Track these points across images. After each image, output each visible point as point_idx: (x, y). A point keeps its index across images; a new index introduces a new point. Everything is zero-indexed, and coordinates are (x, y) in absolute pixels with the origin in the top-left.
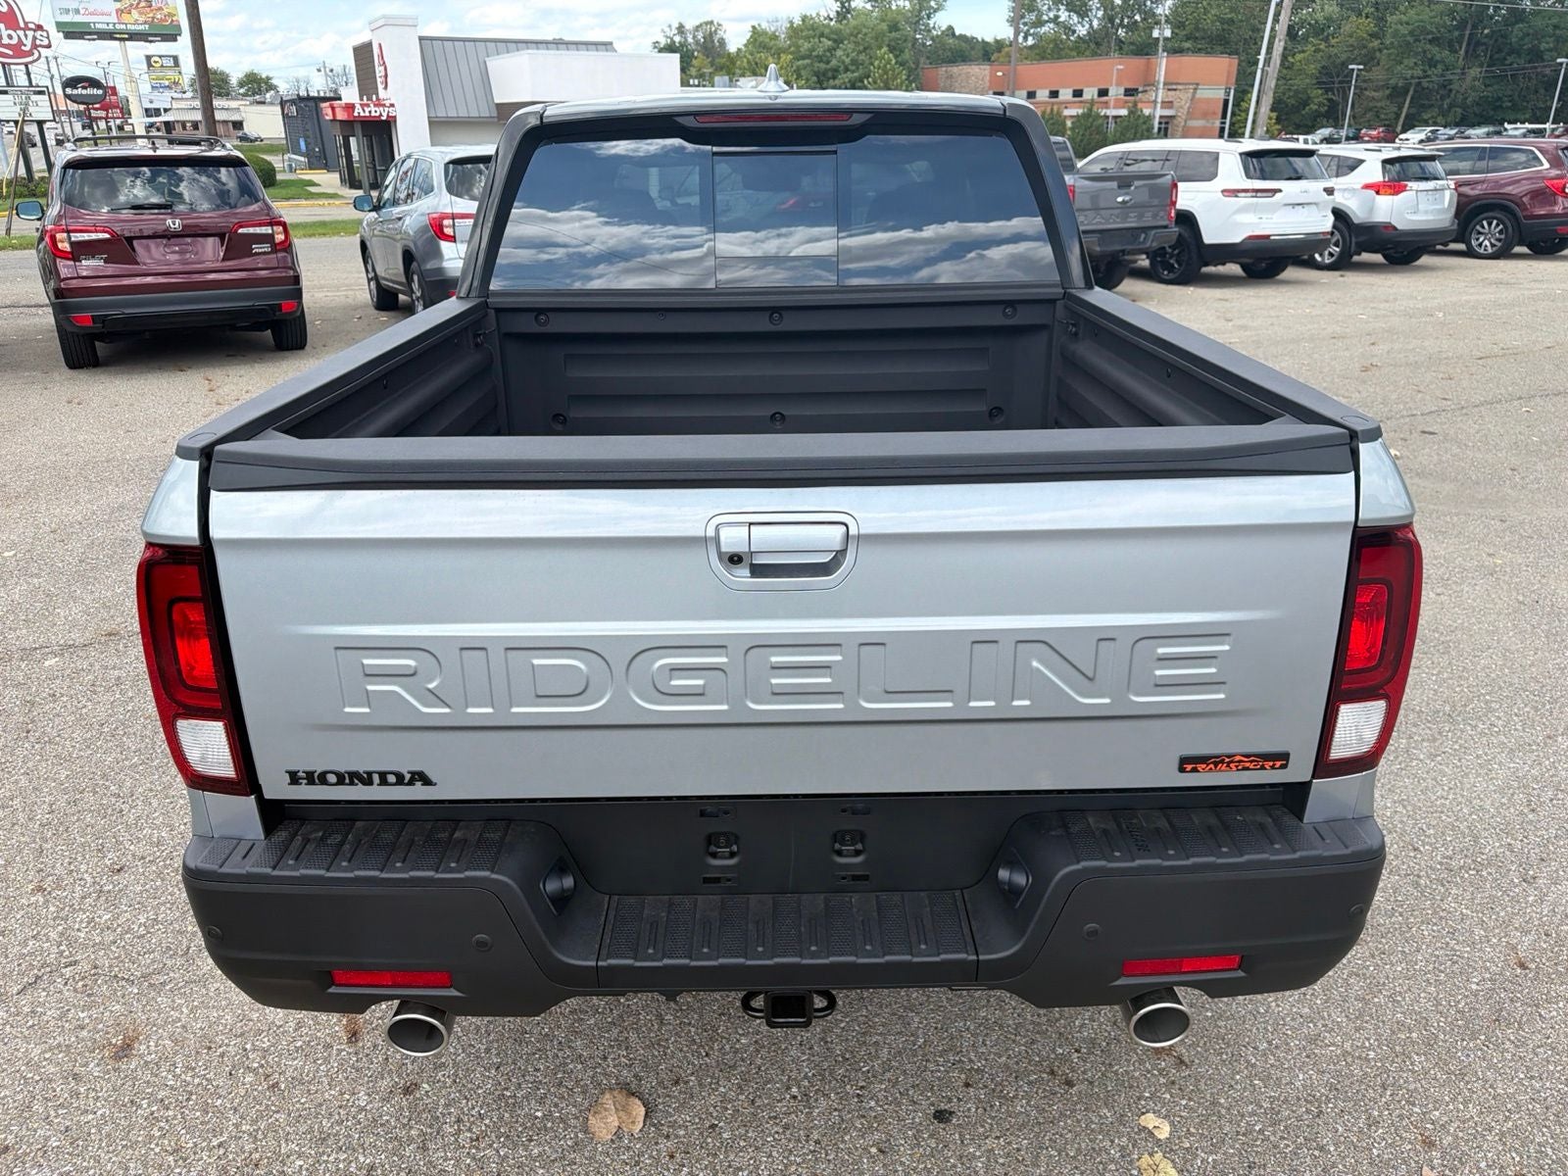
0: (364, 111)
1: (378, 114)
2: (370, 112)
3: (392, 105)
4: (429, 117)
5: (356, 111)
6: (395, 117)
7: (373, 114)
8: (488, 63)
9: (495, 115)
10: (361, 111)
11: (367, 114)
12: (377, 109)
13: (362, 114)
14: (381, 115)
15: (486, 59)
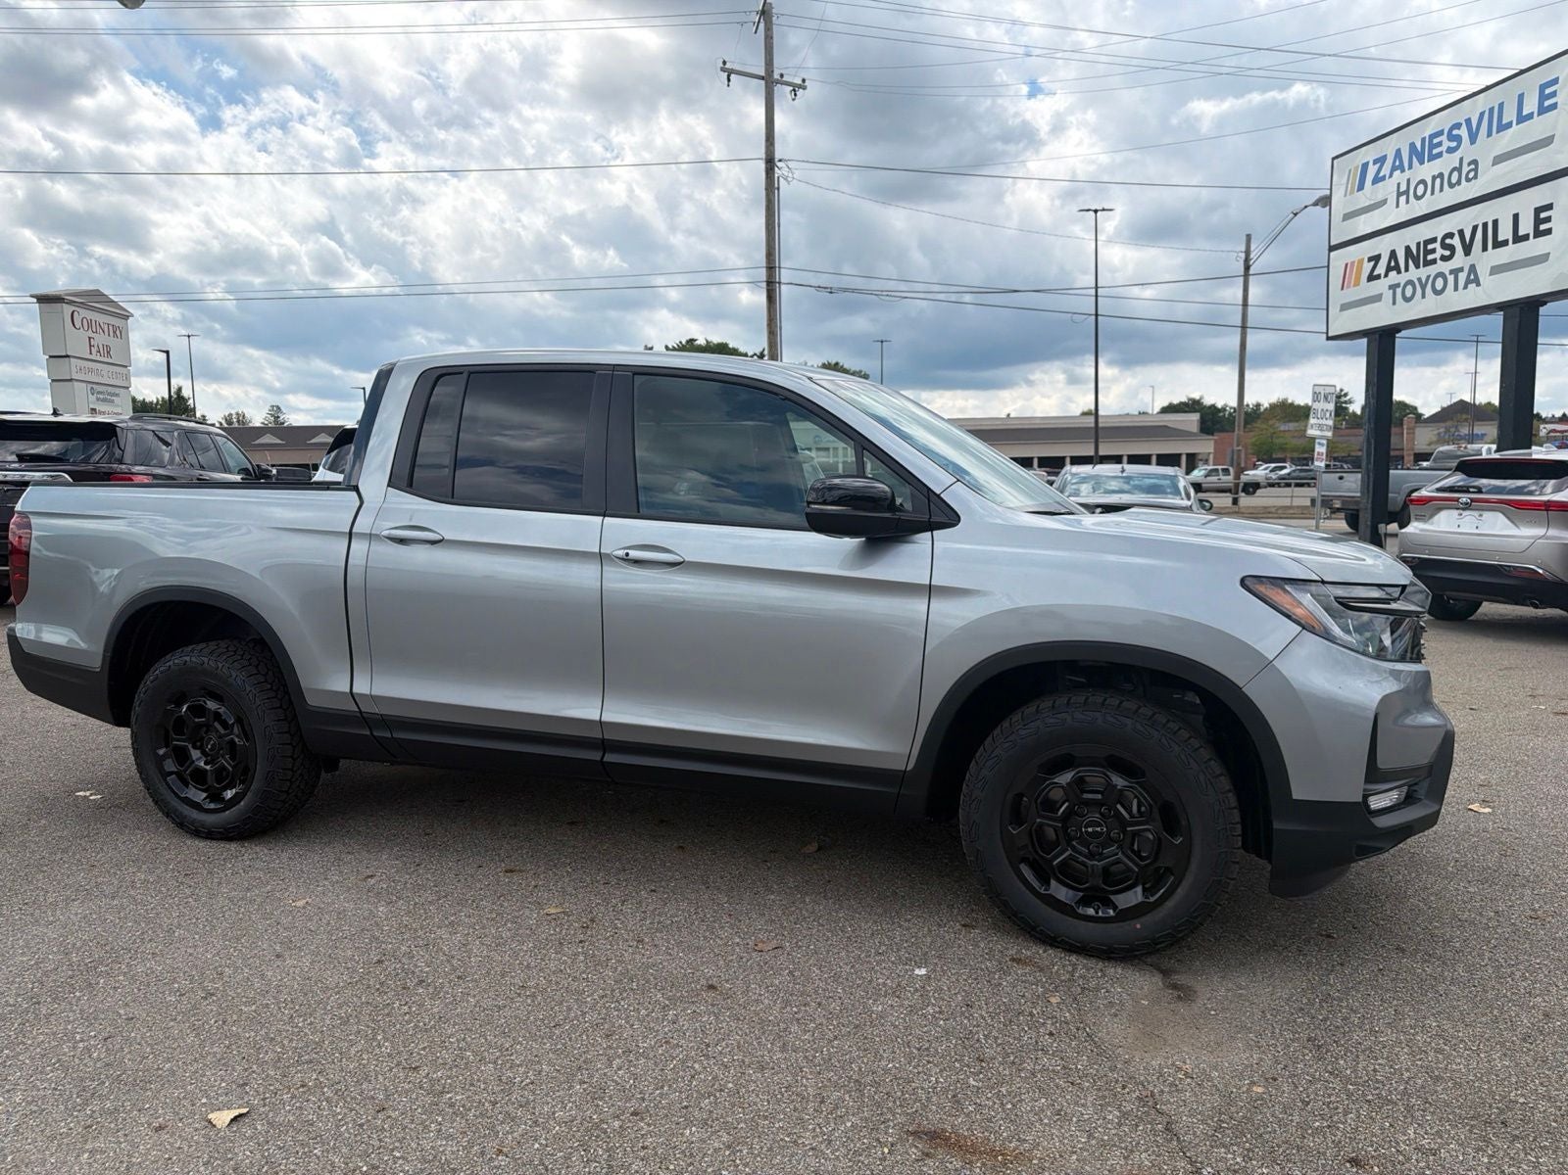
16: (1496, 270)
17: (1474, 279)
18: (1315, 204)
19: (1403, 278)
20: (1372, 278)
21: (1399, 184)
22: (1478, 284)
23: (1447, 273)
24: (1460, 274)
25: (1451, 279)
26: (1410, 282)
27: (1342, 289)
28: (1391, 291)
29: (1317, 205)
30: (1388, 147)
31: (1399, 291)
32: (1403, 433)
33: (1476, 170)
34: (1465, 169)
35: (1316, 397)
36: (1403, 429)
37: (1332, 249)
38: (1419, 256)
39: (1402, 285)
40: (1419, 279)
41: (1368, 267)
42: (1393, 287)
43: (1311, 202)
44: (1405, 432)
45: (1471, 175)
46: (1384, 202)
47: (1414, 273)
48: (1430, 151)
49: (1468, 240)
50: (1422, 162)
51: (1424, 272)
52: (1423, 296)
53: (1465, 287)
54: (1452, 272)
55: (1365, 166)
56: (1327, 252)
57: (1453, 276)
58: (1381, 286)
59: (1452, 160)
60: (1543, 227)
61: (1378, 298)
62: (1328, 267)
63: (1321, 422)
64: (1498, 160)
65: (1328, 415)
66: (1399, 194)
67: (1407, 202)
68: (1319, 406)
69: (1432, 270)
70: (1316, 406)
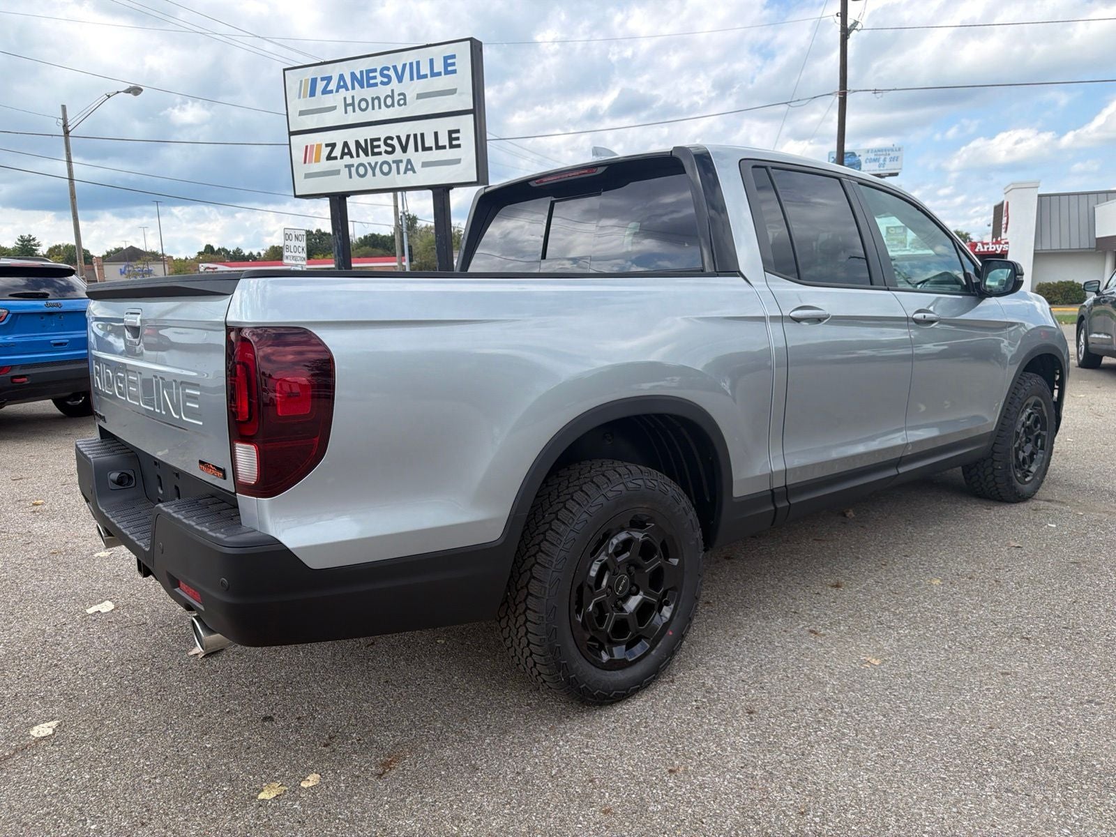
0: (983, 248)
1: (994, 249)
2: (988, 248)
3: (1007, 243)
4: (1035, 250)
5: (978, 248)
6: (1007, 251)
7: (990, 250)
8: (1096, 209)
9: (1094, 246)
10: (981, 248)
11: (986, 250)
12: (994, 246)
13: (982, 250)
14: (996, 250)
15: (1095, 206)
16: (425, 165)
17: (410, 167)
18: (128, 91)
19: (356, 161)
20: (329, 158)
21: (345, 98)
22: (414, 172)
23: (391, 162)
24: (400, 164)
25: (394, 166)
26: (361, 165)
27: (305, 162)
28: (347, 169)
29: (130, 92)
30: (334, 71)
31: (353, 170)
32: (93, 270)
33: (405, 99)
34: (396, 98)
35: (287, 237)
36: (94, 267)
37: (291, 134)
38: (368, 148)
39: (355, 166)
40: (370, 164)
41: (326, 151)
42: (349, 167)
43: (123, 90)
44: (96, 268)
45: (402, 102)
46: (334, 108)
47: (363, 159)
48: (368, 82)
49: (404, 143)
50: (362, 87)
51: (372, 159)
52: (374, 175)
53: (405, 173)
54: (394, 162)
55: (314, 81)
56: (288, 136)
57: (395, 165)
58: (339, 164)
59: (386, 90)
60: (455, 143)
61: (337, 172)
62: (290, 144)
63: (293, 254)
64: (420, 96)
65: (300, 250)
66: (346, 105)
67: (354, 111)
68: (293, 243)
69: (379, 159)
70: (288, 243)
